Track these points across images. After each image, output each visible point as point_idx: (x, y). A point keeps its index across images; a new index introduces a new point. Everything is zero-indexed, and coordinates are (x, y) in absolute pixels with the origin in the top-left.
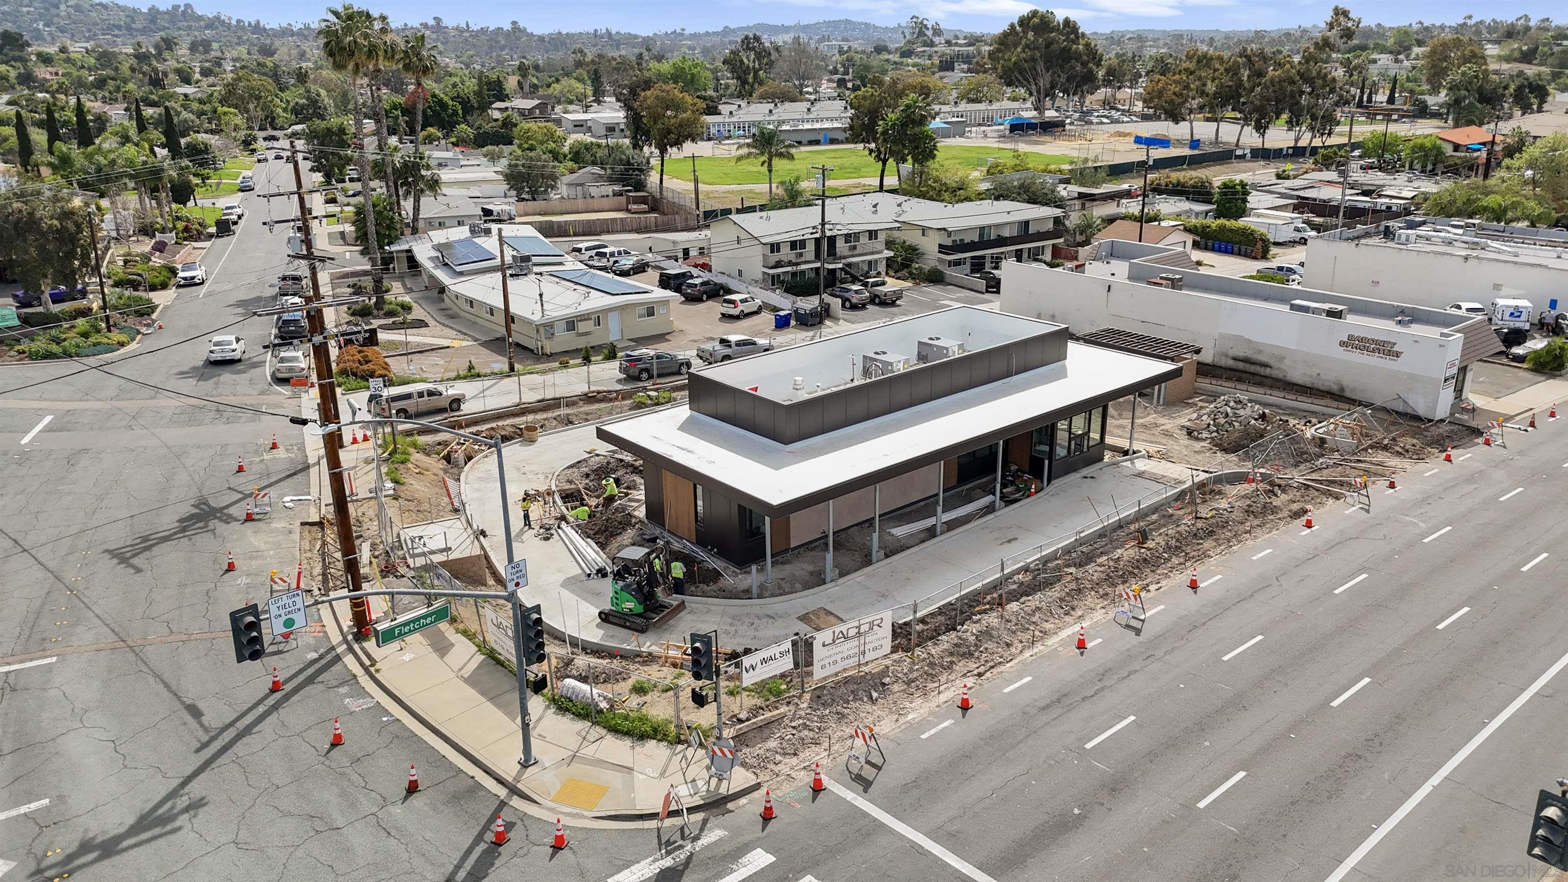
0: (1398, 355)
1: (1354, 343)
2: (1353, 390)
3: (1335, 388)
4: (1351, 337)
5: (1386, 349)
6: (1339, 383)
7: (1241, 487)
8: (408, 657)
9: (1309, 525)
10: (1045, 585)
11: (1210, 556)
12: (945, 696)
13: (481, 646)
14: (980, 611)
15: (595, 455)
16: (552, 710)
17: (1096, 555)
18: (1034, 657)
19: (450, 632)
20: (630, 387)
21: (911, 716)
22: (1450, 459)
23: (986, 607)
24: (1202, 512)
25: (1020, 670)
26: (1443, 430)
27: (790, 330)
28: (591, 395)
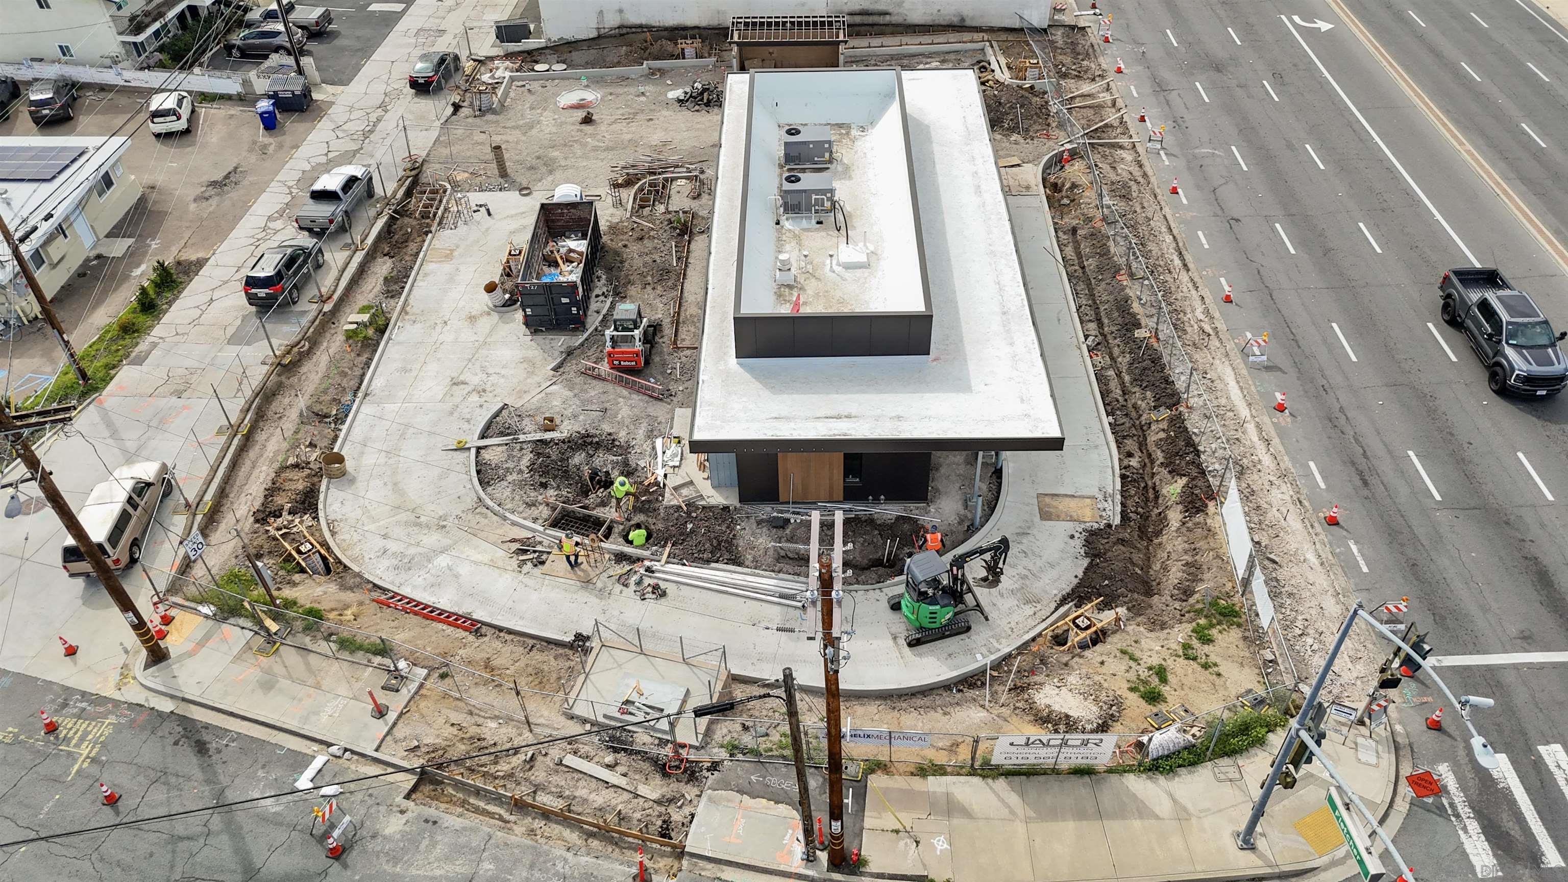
3: (955, 20)
6: (959, 12)
7: (1075, 171)
8: (941, 844)
9: (1174, 191)
10: (1156, 360)
11: (1177, 262)
12: (1294, 523)
13: (973, 772)
14: (1171, 420)
15: (479, 449)
16: (1161, 779)
17: (1123, 305)
18: (1276, 441)
19: (917, 783)
20: (305, 321)
21: (1311, 557)
22: (1119, 71)
23: (1165, 413)
24: (1099, 215)
25: (1293, 460)
26: (1058, 36)
27: (291, 124)
28: (286, 361)
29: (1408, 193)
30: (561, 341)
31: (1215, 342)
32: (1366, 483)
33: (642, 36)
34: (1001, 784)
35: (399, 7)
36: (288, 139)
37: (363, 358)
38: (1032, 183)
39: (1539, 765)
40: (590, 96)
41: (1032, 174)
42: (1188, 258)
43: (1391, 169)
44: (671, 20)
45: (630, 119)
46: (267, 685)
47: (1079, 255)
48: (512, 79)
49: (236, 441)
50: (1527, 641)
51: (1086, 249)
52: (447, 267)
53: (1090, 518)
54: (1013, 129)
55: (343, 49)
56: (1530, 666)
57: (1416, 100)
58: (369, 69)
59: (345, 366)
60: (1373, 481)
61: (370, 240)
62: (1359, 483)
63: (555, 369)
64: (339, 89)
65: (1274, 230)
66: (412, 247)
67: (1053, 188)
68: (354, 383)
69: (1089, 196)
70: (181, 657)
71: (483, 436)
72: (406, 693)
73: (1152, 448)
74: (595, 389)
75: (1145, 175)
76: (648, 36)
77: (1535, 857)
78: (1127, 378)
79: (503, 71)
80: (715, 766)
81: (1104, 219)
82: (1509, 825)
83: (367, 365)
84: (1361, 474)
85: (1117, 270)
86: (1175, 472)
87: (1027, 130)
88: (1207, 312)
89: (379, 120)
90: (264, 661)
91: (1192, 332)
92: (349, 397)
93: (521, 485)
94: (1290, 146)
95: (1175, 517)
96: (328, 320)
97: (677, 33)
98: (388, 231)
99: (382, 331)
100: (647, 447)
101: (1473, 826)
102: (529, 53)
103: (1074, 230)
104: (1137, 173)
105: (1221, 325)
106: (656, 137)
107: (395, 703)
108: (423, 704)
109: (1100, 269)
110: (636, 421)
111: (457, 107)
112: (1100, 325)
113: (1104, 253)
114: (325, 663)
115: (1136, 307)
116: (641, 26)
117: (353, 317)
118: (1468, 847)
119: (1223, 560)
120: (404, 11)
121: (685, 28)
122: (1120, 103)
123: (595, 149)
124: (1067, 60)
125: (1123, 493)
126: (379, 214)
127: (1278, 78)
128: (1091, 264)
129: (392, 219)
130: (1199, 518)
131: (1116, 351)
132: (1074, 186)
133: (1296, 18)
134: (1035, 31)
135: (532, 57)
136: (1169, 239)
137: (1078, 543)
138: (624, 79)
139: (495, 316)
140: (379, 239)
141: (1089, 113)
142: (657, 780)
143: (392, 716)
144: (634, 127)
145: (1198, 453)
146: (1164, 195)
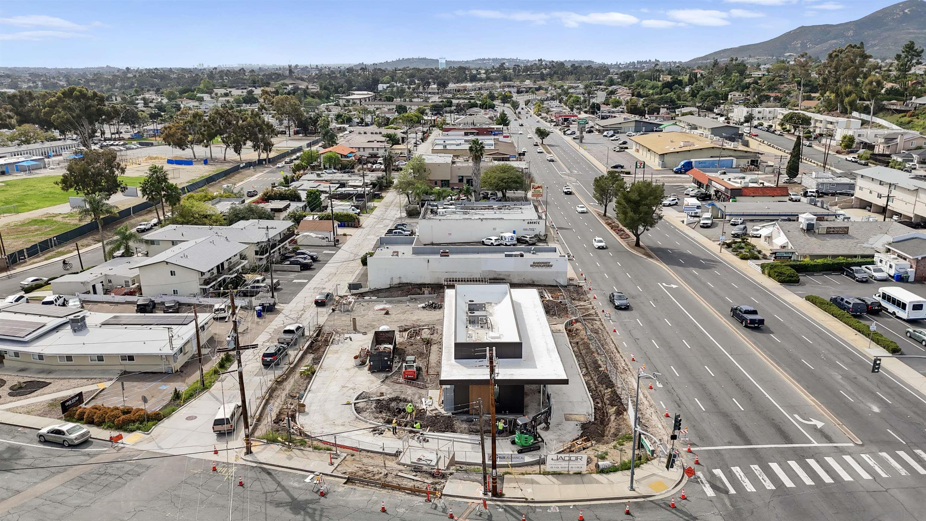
0: (551, 266)
1: (536, 265)
2: (538, 281)
3: (531, 282)
4: (534, 263)
5: (547, 265)
6: (532, 280)
7: (578, 326)
8: (530, 490)
9: (615, 331)
10: (607, 376)
11: (615, 350)
12: (654, 417)
13: (540, 474)
14: (612, 391)
15: (355, 404)
16: (604, 475)
17: (595, 362)
18: (649, 397)
19: (521, 477)
20: (284, 370)
21: (660, 426)
22: (595, 298)
23: (610, 390)
24: (586, 338)
25: (655, 401)
26: (571, 288)
27: (268, 316)
28: (279, 380)
29: (701, 332)
30: (383, 375)
31: (628, 372)
32: (680, 407)
33: (407, 287)
34: (550, 477)
35: (306, 281)
36: (267, 320)
37: (307, 381)
38: (561, 329)
39: (731, 471)
40: (387, 306)
41: (562, 327)
42: (620, 350)
43: (696, 326)
44: (419, 282)
45: (404, 313)
46: (290, 458)
47: (580, 350)
48: (355, 302)
49: (264, 401)
50: (730, 443)
51: (581, 347)
52: (336, 355)
53: (583, 419)
54: (554, 315)
55: (285, 293)
56: (730, 449)
57: (707, 307)
58: (296, 299)
59: (300, 383)
60: (682, 406)
61: (305, 348)
62: (677, 406)
63: (382, 382)
64: (285, 305)
65: (651, 342)
66: (322, 350)
67: (569, 332)
68: (304, 388)
69: (583, 332)
70: (257, 453)
71: (357, 399)
72: (339, 460)
73: (605, 400)
74: (398, 386)
75: (604, 328)
76: (410, 287)
77: (727, 492)
78: (597, 383)
79: (351, 299)
80: (451, 474)
81: (588, 338)
82: (719, 484)
83: (309, 383)
84: (678, 404)
85: (593, 352)
86: (613, 405)
87: (559, 315)
88: (626, 364)
89: (302, 314)
90: (288, 453)
91: (621, 369)
92: (303, 392)
93: (373, 412)
94: (659, 319)
95: (613, 418)
96: (292, 370)
97: (421, 286)
98: (310, 347)
99: (313, 373)
100: (419, 401)
101: (708, 485)
102: (361, 294)
103: (577, 343)
104: (601, 327)
105: (631, 367)
106: (415, 318)
107: (336, 462)
108: (346, 463)
109: (587, 353)
110: (414, 394)
111: (334, 310)
112: (587, 368)
113: (589, 348)
114: (309, 453)
115: (600, 362)
116: (407, 283)
117: (303, 368)
118: (705, 490)
119: (628, 426)
120: (308, 282)
121: (425, 284)
122: (595, 307)
123: (391, 322)
124: (575, 295)
125: (595, 413)
126: (308, 340)
127: (655, 300)
128: (583, 352)
129: (312, 343)
130: (621, 416)
131: (593, 375)
132: (577, 330)
133: (664, 284)
134: (562, 286)
135: (362, 295)
136: (613, 345)
137: (579, 427)
138: (400, 302)
139: (357, 369)
140: (308, 348)
141: (584, 310)
142: (431, 479)
143: (336, 465)
144: (405, 315)
145: (621, 399)
146: (611, 332)
